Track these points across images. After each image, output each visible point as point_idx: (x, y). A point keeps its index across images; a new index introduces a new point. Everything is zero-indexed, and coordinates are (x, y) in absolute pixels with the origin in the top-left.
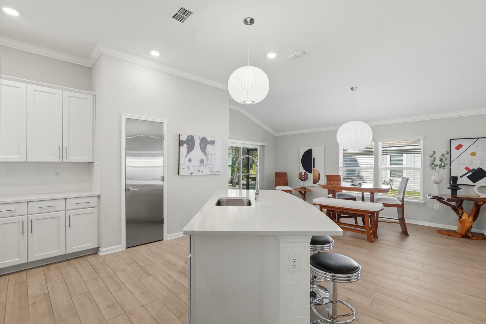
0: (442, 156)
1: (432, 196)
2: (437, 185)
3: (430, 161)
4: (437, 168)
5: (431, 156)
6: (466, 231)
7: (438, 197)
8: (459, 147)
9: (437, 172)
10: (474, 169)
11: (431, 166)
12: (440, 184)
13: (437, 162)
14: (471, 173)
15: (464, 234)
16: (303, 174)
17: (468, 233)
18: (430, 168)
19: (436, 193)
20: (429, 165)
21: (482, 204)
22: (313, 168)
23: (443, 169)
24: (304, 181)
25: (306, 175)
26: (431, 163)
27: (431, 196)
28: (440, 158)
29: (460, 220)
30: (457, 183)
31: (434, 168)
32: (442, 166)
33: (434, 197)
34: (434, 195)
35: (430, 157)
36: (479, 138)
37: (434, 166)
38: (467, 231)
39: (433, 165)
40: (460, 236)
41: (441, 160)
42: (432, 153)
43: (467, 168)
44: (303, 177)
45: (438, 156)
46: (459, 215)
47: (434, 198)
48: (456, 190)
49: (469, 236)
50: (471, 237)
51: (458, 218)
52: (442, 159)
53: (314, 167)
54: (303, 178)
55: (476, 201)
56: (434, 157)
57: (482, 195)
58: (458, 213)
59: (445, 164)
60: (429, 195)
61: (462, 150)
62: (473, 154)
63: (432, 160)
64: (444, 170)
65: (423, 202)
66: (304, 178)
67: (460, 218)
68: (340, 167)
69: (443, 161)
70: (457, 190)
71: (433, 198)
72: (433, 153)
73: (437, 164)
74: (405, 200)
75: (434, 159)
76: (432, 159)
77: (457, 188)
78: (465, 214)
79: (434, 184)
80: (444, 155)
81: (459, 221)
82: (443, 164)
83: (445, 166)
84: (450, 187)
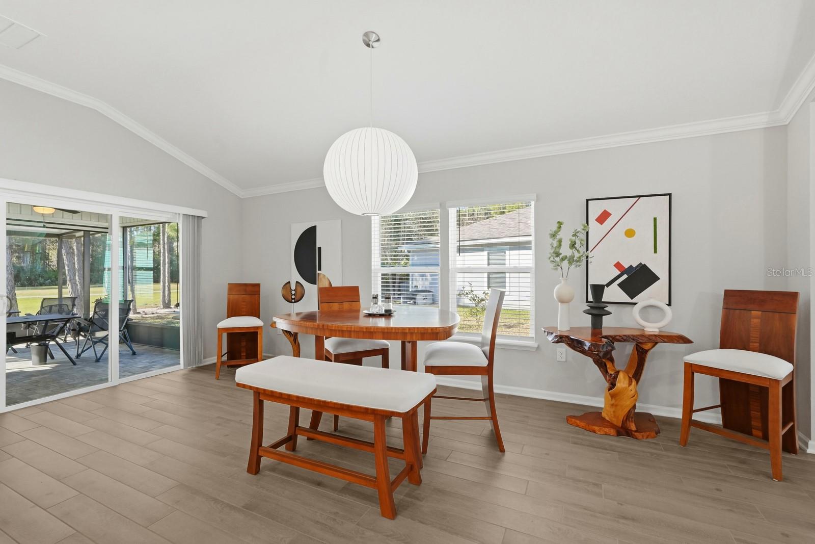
0: (573, 236)
1: (556, 336)
2: (565, 305)
3: (551, 247)
4: (566, 262)
5: (553, 236)
6: (625, 419)
7: (568, 337)
8: (604, 217)
9: (565, 276)
10: (631, 266)
11: (552, 259)
12: (570, 303)
13: (566, 251)
14: (625, 276)
15: (620, 424)
16: (293, 287)
17: (628, 422)
18: (552, 265)
19: (563, 328)
20: (550, 258)
21: (649, 348)
22: (318, 272)
23: (576, 267)
24: (295, 302)
25: (299, 289)
26: (552, 252)
27: (554, 334)
28: (570, 240)
29: (610, 391)
30: (603, 301)
31: (559, 265)
32: (575, 258)
33: (561, 339)
34: (559, 334)
35: (551, 237)
36: (640, 197)
37: (558, 259)
38: (627, 419)
39: (557, 256)
40: (613, 432)
41: (573, 245)
42: (554, 228)
43: (618, 265)
44: (293, 292)
45: (566, 236)
46: (608, 378)
47: (561, 342)
48: (601, 316)
49: (631, 430)
50: (636, 434)
51: (607, 385)
52: (575, 243)
53: (320, 269)
54: (293, 297)
55: (639, 343)
56: (558, 237)
57: (649, 327)
58: (607, 372)
59: (579, 255)
60: (548, 333)
61: (609, 222)
62: (630, 233)
63: (555, 245)
64: (578, 268)
65: (536, 345)
66: (294, 295)
67: (613, 385)
68: (373, 267)
69: (576, 249)
70: (603, 317)
71: (557, 342)
72: (558, 225)
73: (565, 254)
74: (497, 340)
75: (560, 241)
76: (555, 243)
77: (604, 313)
78: (621, 376)
79: (559, 304)
80: (578, 234)
81: (610, 394)
82: (577, 255)
83: (579, 260)
84: (589, 310)
